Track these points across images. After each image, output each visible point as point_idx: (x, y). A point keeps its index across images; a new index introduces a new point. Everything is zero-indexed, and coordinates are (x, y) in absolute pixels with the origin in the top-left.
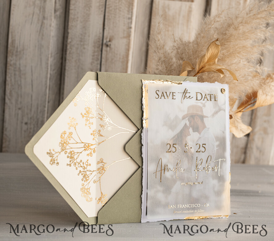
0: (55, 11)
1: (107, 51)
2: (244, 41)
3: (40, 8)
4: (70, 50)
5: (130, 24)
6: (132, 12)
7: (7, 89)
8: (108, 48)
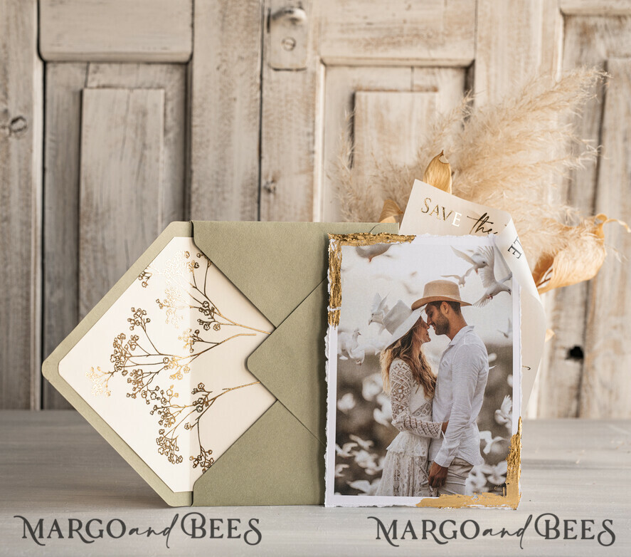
0: (166, 131)
1: (269, 202)
2: (514, 155)
3: (137, 128)
4: (197, 204)
5: (311, 145)
6: (314, 122)
7: (81, 288)
8: (272, 196)
